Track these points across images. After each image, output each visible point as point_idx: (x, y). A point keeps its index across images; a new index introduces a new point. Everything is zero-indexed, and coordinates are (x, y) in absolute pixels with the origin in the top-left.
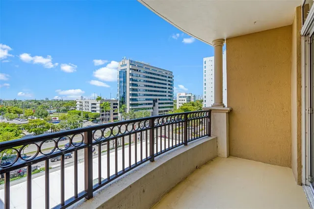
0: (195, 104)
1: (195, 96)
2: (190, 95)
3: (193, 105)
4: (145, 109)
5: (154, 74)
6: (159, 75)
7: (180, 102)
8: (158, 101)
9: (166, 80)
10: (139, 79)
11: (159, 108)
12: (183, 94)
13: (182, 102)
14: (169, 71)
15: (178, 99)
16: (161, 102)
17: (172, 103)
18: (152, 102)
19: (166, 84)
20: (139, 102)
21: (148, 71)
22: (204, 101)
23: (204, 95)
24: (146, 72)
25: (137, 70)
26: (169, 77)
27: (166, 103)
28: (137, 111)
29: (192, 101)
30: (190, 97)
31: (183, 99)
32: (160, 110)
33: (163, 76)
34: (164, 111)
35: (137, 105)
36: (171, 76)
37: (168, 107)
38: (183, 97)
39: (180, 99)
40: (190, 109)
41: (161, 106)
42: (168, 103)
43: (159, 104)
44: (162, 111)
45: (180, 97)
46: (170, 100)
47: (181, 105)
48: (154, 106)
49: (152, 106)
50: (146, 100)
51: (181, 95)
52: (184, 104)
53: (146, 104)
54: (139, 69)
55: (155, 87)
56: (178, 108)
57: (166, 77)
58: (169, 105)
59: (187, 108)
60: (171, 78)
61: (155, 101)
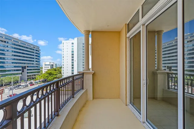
0: (57, 69)
1: (56, 65)
2: (53, 64)
3: (55, 70)
4: (14, 74)
5: (23, 47)
6: (27, 48)
7: (45, 68)
8: (27, 68)
9: (33, 52)
10: (6, 49)
11: (28, 73)
12: (48, 63)
13: (47, 68)
14: (36, 46)
15: (44, 66)
16: (29, 68)
17: (39, 69)
18: (21, 68)
19: (34, 55)
20: (7, 69)
21: (17, 43)
22: (62, 68)
23: (63, 64)
24: (15, 44)
25: (5, 42)
26: (36, 51)
27: (34, 69)
28: (5, 76)
29: (54, 67)
30: (53, 65)
31: (48, 66)
32: (29, 74)
33: (31, 49)
34: (32, 75)
35: (5, 71)
36: (38, 50)
37: (36, 72)
38: (48, 65)
39: (46, 66)
40: (53, 73)
41: (29, 71)
42: (36, 69)
43: (28, 70)
44: (30, 75)
45: (46, 65)
46: (37, 67)
47: (47, 70)
48: (23, 71)
49: (21, 72)
50: (15, 67)
51: (46, 64)
52: (49, 70)
53: (15, 70)
54: (7, 41)
55: (24, 57)
56: (44, 72)
57: (34, 50)
58: (37, 71)
59: (51, 73)
60: (39, 51)
61: (24, 68)
